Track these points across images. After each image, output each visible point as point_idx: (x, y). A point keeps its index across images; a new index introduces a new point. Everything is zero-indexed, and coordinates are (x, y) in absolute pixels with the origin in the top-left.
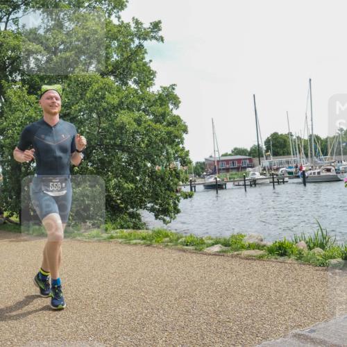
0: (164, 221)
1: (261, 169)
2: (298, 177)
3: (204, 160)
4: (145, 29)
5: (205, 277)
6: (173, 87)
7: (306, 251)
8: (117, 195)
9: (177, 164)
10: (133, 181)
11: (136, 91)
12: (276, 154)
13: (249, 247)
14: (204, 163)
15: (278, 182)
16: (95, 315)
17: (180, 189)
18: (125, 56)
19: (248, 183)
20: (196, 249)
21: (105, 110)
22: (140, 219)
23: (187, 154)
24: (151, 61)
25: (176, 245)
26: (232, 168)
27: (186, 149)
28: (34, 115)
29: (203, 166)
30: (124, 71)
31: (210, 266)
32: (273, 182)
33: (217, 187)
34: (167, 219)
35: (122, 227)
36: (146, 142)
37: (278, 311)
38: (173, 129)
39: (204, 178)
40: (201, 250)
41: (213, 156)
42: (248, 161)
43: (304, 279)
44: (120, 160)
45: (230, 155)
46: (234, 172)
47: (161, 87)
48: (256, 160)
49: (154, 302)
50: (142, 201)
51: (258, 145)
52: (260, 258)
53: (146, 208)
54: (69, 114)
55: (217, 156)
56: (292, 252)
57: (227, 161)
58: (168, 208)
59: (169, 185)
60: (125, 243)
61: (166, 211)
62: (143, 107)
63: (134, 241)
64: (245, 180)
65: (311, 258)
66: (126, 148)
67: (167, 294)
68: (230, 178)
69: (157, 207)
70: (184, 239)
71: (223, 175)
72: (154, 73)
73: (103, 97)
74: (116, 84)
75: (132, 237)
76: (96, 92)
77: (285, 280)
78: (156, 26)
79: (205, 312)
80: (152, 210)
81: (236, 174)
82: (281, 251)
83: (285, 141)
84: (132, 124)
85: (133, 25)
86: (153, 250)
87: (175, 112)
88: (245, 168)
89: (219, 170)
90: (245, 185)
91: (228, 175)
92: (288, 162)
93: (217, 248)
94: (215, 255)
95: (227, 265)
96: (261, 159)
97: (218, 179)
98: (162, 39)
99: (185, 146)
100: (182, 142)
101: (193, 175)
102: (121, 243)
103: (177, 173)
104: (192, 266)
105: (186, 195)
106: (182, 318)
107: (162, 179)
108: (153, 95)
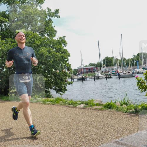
0: (60, 94)
1: (101, 72)
2: (117, 75)
4: (52, 13)
5: (77, 118)
6: (64, 37)
7: (120, 106)
9: (66, 70)
10: (47, 77)
11: (48, 38)
12: (107, 66)
13: (96, 105)
14: (77, 69)
15: (108, 77)
17: (67, 80)
19: (95, 78)
20: (74, 106)
22: (50, 93)
23: (70, 66)
24: (55, 26)
25: (65, 104)
26: (89, 72)
27: (70, 64)
29: (77, 71)
31: (79, 113)
32: (106, 78)
33: (83, 79)
34: (62, 93)
36: (52, 60)
37: (108, 132)
38: (64, 55)
39: (77, 76)
41: (81, 66)
42: (96, 69)
43: (119, 118)
44: (41, 68)
45: (88, 66)
46: (90, 73)
47: (59, 37)
48: (99, 68)
50: (51, 86)
51: (100, 62)
52: (101, 109)
53: (52, 88)
55: (83, 66)
56: (114, 107)
57: (87, 69)
59: (62, 79)
61: (61, 89)
62: (51, 46)
63: (47, 103)
64: (94, 77)
65: (122, 109)
66: (44, 63)
68: (88, 76)
69: (57, 88)
70: (68, 102)
71: (85, 74)
72: (56, 32)
73: (34, 41)
74: (40, 35)
75: (47, 101)
76: (31, 39)
77: (111, 119)
78: (57, 11)
79: (77, 133)
80: (55, 89)
81: (91, 74)
82: (109, 106)
83: (111, 60)
84: (46, 53)
85: (47, 11)
86: (55, 106)
87: (65, 48)
88: (94, 71)
89: (84, 72)
90: (94, 79)
91: (87, 75)
92: (112, 69)
93: (82, 106)
94: (81, 108)
95: (87, 113)
96: (101, 68)
97: (83, 76)
98: (59, 17)
99: (69, 62)
100: (68, 60)
101: (73, 74)
102: (41, 103)
103: (65, 74)
104: (72, 113)
105: (70, 83)
106: (67, 135)
107: (59, 76)
108: (56, 40)
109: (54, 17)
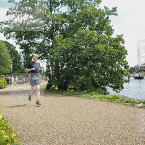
0: (117, 92)
4: (109, 10)
5: (136, 117)
6: (122, 35)
8: (97, 80)
9: (123, 68)
10: (104, 75)
11: (105, 36)
14: (134, 68)
16: (89, 129)
18: (101, 22)
20: (131, 105)
22: (106, 91)
23: (127, 63)
24: (112, 25)
25: (123, 102)
27: (127, 61)
28: (65, 47)
29: (134, 69)
30: (100, 29)
33: (140, 78)
35: (99, 94)
39: (134, 74)
40: (134, 105)
44: (98, 65)
47: (117, 35)
49: (114, 126)
50: (107, 83)
53: (109, 86)
54: (78, 47)
57: (144, 67)
59: (119, 77)
60: (101, 100)
61: (118, 87)
62: (108, 43)
63: (104, 100)
67: (119, 123)
69: (114, 85)
70: (126, 100)
71: (143, 73)
72: (113, 30)
73: (91, 39)
74: (97, 34)
75: (103, 98)
76: (88, 37)
80: (112, 87)
85: (104, 9)
86: (112, 104)
87: (122, 45)
89: (141, 71)
93: (141, 105)
94: (140, 108)
97: (141, 75)
98: (117, 15)
99: (126, 59)
100: (125, 58)
101: (129, 73)
102: (99, 100)
103: (122, 71)
104: (130, 112)
105: (127, 81)
106: (126, 134)
107: (116, 74)
108: (113, 38)
109: (111, 15)
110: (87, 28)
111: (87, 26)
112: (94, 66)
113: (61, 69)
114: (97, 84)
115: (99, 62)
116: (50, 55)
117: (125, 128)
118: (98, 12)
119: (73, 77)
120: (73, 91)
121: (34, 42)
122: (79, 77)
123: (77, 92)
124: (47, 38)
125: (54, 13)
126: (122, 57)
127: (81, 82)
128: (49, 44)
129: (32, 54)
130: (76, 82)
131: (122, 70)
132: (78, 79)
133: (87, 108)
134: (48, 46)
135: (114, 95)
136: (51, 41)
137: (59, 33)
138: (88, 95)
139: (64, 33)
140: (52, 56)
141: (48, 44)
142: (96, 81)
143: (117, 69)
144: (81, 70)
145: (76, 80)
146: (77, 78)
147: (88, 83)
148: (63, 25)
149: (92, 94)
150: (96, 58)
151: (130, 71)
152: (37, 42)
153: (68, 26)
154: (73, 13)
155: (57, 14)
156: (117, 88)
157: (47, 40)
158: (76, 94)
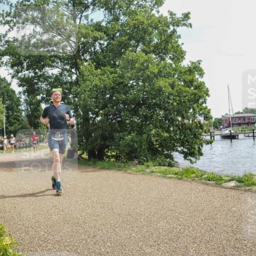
0: (191, 161)
3: (221, 117)
4: (177, 18)
5: (224, 205)
6: (199, 62)
8: (157, 141)
9: (201, 119)
10: (168, 131)
11: (171, 64)
14: (221, 119)
16: (143, 227)
17: (202, 138)
18: (163, 39)
20: (216, 184)
21: (148, 77)
22: (173, 159)
23: (209, 112)
24: (183, 44)
25: (201, 179)
26: (243, 123)
27: (209, 108)
28: (99, 84)
29: (220, 121)
30: (162, 51)
31: (228, 197)
33: (231, 137)
34: (193, 159)
35: (160, 165)
39: (221, 130)
40: (220, 184)
44: (158, 115)
45: (242, 113)
46: (245, 126)
47: (190, 62)
49: (186, 221)
50: (174, 146)
53: (177, 151)
54: (122, 82)
55: (231, 114)
57: (239, 118)
58: (193, 152)
59: (195, 135)
60: (163, 177)
62: (176, 76)
63: (169, 176)
64: (253, 133)
66: (163, 107)
67: (195, 216)
68: (242, 131)
69: (186, 150)
70: (207, 175)
71: (236, 128)
72: (184, 53)
73: (147, 68)
74: (157, 60)
76: (142, 64)
78: (186, 16)
80: (182, 152)
81: (246, 128)
84: (167, 88)
85: (169, 16)
86: (183, 182)
87: (200, 80)
88: (254, 123)
89: (233, 124)
90: (254, 136)
91: (240, 129)
93: (232, 184)
94: (231, 188)
97: (232, 131)
98: (191, 25)
99: (207, 105)
100: (205, 102)
101: (212, 128)
102: (159, 176)
103: (201, 125)
104: (213, 196)
105: (208, 142)
107: (190, 130)
108: (184, 67)
109: (180, 27)
110: (139, 49)
111: (138, 45)
112: (151, 117)
113: (93, 123)
114: (156, 149)
115: (161, 109)
116: (74, 97)
117: (205, 224)
118: (157, 21)
119: (114, 136)
120: (113, 161)
121: (44, 74)
122: (124, 135)
123: (122, 162)
124: (68, 67)
125: (80, 23)
126: (201, 101)
127: (128, 145)
128: (71, 78)
129: (42, 95)
130: (119, 145)
131: (200, 123)
132: (124, 139)
133: (139, 190)
134: (70, 81)
135: (185, 168)
136: (75, 72)
137: (88, 57)
138: (140, 167)
139: (98, 58)
140: (77, 99)
141: (69, 78)
142: (155, 143)
143: (191, 122)
144: (128, 124)
145: (120, 140)
146: (121, 138)
147: (142, 147)
148: (97, 43)
149: (148, 166)
150: (155, 103)
151: (214, 125)
152: (50, 74)
153: (105, 45)
154: (114, 22)
155: (85, 25)
156: (192, 154)
157: (68, 71)
158: (119, 167)
